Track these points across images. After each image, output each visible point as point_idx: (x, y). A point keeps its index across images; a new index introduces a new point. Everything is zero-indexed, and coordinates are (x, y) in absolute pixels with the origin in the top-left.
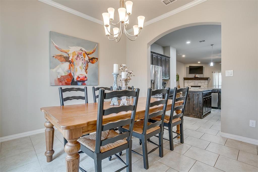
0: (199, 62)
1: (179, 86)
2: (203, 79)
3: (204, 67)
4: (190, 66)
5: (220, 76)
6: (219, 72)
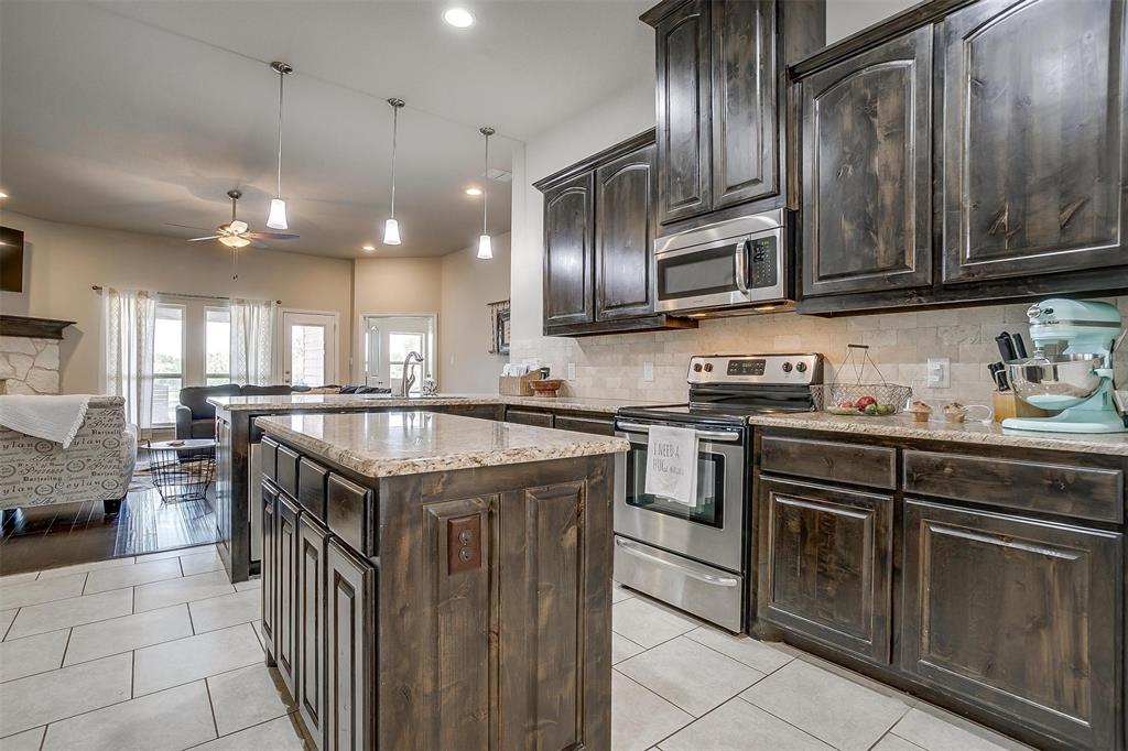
0: (1, 195)
2: (24, 330)
3: (32, 244)
5: (149, 322)
6: (143, 294)
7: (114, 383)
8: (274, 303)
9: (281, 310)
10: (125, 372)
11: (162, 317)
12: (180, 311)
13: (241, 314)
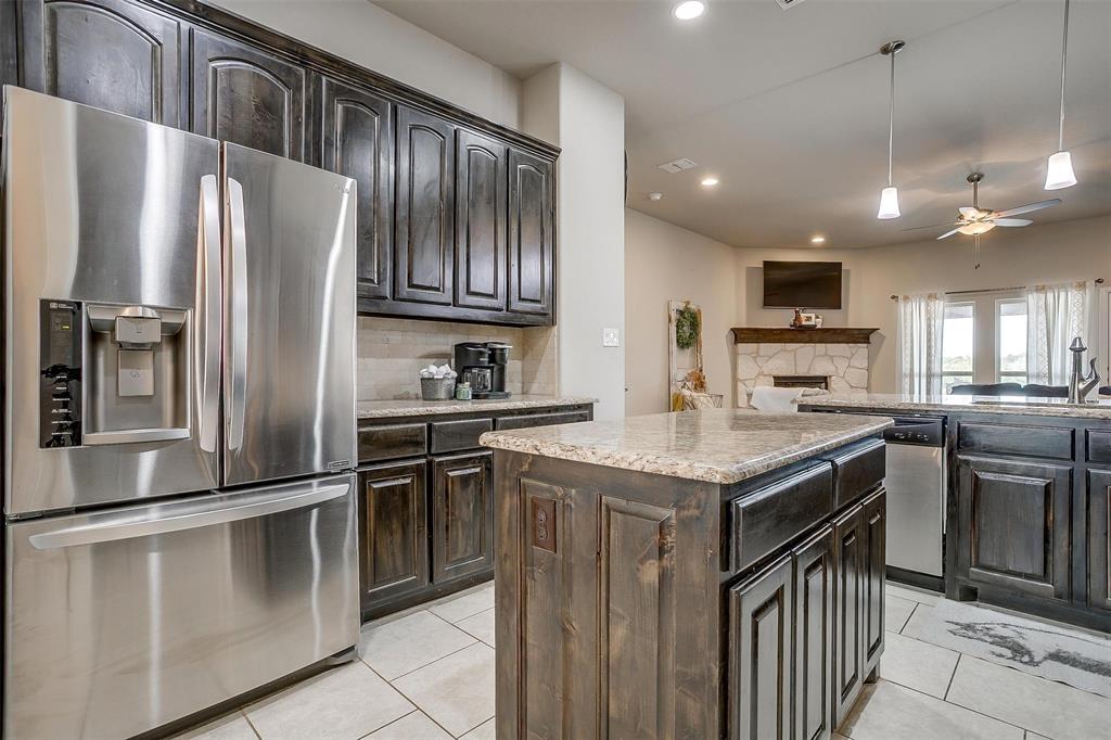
0: (818, 240)
1: (699, 379)
2: (842, 338)
3: (848, 271)
4: (766, 263)
5: (938, 322)
6: (932, 297)
7: (908, 380)
8: (1091, 283)
9: (1103, 290)
10: (916, 370)
11: (951, 316)
12: (971, 308)
13: (1042, 303)
